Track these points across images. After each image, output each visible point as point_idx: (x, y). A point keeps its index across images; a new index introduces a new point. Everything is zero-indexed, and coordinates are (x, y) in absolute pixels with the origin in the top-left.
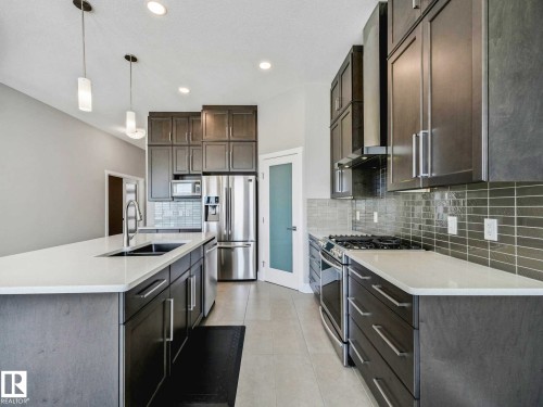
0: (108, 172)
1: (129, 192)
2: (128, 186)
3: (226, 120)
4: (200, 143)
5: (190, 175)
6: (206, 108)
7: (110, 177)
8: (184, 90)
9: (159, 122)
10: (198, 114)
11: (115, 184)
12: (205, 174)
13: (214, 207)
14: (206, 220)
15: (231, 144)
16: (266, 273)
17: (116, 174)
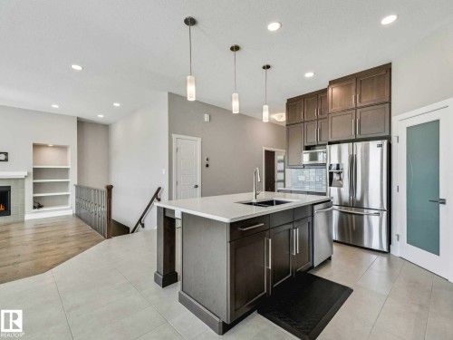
0: (264, 148)
1: (279, 161)
2: (278, 157)
3: (353, 89)
4: (325, 115)
5: (318, 145)
6: (331, 83)
7: (266, 152)
8: (309, 75)
9: (293, 105)
10: (325, 91)
11: (270, 156)
12: (330, 143)
13: (339, 173)
14: (330, 185)
15: (359, 111)
16: (401, 248)
17: (268, 149)
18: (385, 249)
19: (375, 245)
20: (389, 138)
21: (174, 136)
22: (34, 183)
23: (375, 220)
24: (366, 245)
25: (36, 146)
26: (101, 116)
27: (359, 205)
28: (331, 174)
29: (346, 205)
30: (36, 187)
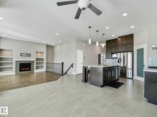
0: (98, 53)
2: (102, 56)
3: (124, 39)
4: (117, 45)
5: (115, 53)
6: (119, 37)
7: (99, 54)
8: (113, 36)
9: (108, 42)
10: (117, 39)
12: (118, 52)
13: (121, 60)
14: (118, 63)
15: (125, 45)
16: (136, 77)
17: (99, 53)
18: (132, 78)
19: (130, 77)
20: (133, 52)
21: (77, 50)
22: (36, 62)
23: (129, 71)
24: (127, 77)
25: (37, 52)
26: (53, 44)
27: (126, 67)
28: (119, 60)
29: (122, 68)
30: (37, 63)
